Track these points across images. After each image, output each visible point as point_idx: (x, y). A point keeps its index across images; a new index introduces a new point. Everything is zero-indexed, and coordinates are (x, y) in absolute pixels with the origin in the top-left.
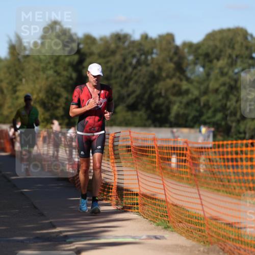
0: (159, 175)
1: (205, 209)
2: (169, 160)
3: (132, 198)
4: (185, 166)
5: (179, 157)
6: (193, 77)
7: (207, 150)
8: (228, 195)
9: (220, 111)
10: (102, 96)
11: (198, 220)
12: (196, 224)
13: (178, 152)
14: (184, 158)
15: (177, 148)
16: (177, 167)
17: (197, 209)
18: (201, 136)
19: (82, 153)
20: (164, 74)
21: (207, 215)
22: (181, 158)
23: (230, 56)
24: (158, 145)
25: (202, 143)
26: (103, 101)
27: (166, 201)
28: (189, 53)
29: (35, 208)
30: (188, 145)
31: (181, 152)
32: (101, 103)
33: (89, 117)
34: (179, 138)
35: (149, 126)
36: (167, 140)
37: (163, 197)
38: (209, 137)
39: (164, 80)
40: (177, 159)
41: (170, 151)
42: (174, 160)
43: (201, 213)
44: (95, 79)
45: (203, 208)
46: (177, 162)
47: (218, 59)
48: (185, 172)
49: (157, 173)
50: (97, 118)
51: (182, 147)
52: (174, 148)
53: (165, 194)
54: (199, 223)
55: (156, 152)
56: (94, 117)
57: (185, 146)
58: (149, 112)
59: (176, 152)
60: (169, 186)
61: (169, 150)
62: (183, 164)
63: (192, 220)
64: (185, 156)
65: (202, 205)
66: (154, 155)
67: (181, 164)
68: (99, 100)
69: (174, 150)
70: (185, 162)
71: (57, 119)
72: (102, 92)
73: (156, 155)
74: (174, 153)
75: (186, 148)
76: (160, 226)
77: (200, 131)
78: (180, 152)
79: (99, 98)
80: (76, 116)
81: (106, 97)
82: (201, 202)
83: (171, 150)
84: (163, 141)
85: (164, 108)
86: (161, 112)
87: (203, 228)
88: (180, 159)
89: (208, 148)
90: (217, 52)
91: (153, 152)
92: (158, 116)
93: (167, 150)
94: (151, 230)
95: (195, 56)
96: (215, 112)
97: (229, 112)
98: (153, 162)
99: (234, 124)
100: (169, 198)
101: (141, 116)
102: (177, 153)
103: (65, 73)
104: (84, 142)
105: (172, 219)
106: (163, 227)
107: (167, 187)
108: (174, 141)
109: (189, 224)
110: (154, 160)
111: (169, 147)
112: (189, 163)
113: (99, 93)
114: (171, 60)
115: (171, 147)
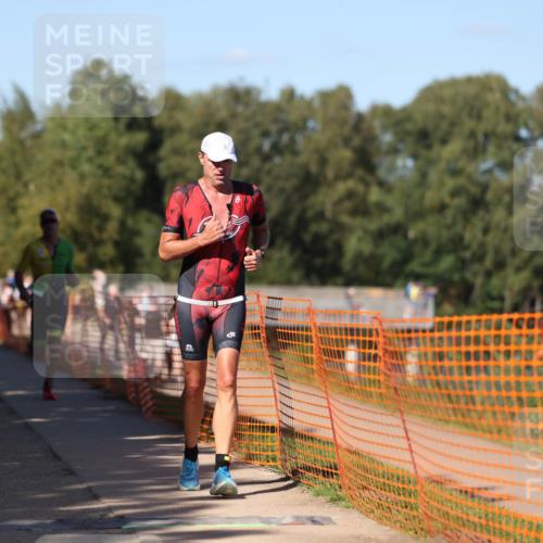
0: (318, 388)
1: (418, 460)
2: (341, 355)
3: (263, 437)
4: (375, 367)
5: (362, 350)
6: (392, 179)
7: (421, 335)
8: (472, 431)
9: (450, 252)
10: (236, 209)
11: (403, 483)
12: (399, 492)
13: (361, 338)
14: (373, 351)
15: (358, 330)
16: (359, 372)
17: (400, 460)
18: (408, 306)
19: (189, 347)
20: (330, 174)
21: (422, 474)
22: (367, 351)
23: (472, 135)
24: (318, 324)
25: (412, 320)
26: (240, 220)
27: (334, 444)
28: (385, 128)
29: (57, 457)
30: (381, 323)
31: (367, 339)
32: (235, 227)
33: (206, 261)
34: (362, 310)
35: (299, 283)
36: (338, 314)
37: (328, 434)
38: (425, 306)
39: (330, 185)
40: (359, 353)
41: (344, 337)
42: (351, 355)
43: (410, 468)
44: (217, 171)
45: (413, 459)
46: (359, 359)
47: (444, 142)
48: (374, 381)
49: (317, 384)
50: (225, 264)
51: (367, 327)
52: (352, 330)
53: (333, 429)
54: (404, 489)
55: (314, 339)
56: (217, 260)
57: (376, 325)
58: (298, 253)
59: (355, 338)
60: (342, 412)
61: (341, 334)
62: (372, 364)
63: (390, 482)
64: (376, 348)
65: (411, 451)
66: (309, 344)
67: (367, 363)
68: (230, 219)
69: (352, 335)
70: (375, 361)
71: (102, 266)
72: (238, 199)
73: (314, 345)
74: (352, 341)
75: (377, 330)
76: (321, 497)
77: (407, 295)
78: (364, 338)
79: (230, 214)
80: (175, 258)
81: (246, 213)
82: (410, 445)
83: (346, 334)
84: (330, 315)
85: (329, 244)
86: (324, 253)
87: (412, 500)
88: (364, 354)
89: (424, 331)
90: (444, 126)
91: (308, 339)
92: (318, 262)
93: (336, 334)
94: (303, 504)
95: (396, 134)
96: (439, 253)
97: (467, 254)
98: (307, 360)
99: (479, 281)
100: (341, 437)
101: (281, 260)
102: (358, 342)
103: (121, 169)
104: (194, 321)
105: (347, 481)
106: (329, 498)
107: (337, 413)
108: (352, 316)
109: (383, 492)
110: (309, 355)
111: (341, 329)
112: (382, 363)
113: (229, 202)
114: (347, 141)
115: (346, 329)
